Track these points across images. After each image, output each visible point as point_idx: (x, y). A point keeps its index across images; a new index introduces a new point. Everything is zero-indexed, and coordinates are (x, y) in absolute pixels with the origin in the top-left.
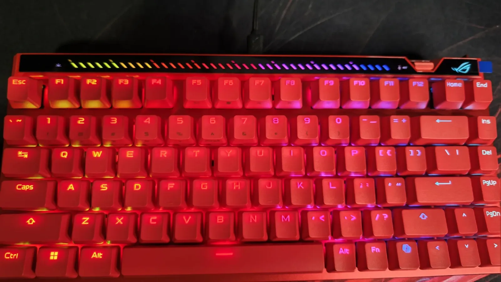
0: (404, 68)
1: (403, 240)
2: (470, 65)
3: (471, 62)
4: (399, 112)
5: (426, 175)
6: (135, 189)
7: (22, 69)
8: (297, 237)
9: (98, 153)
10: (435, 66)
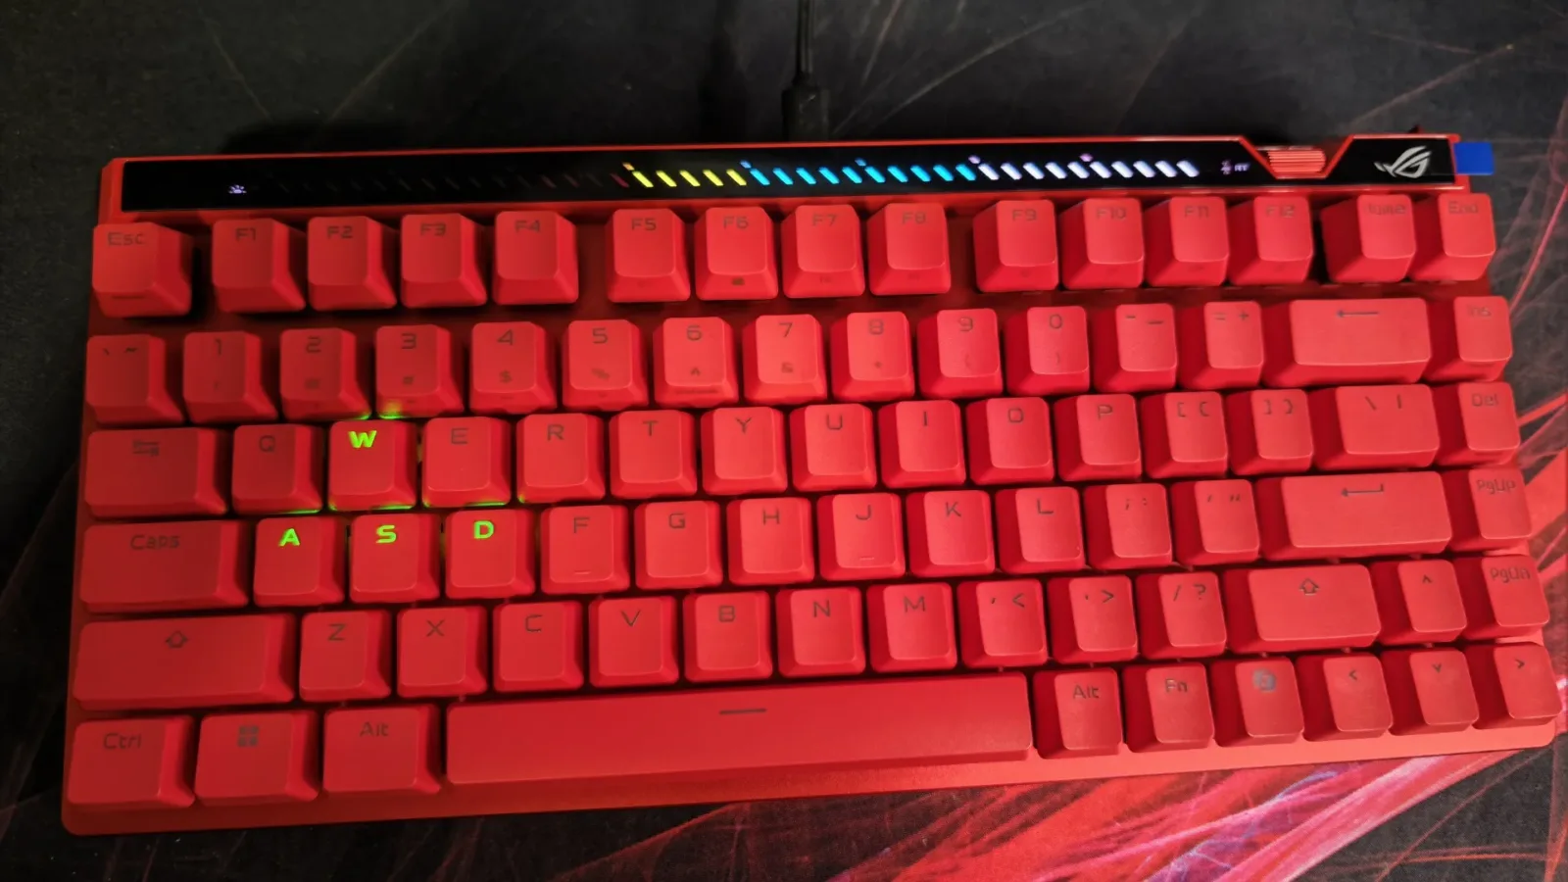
0: (1239, 167)
1: (1255, 657)
2: (1427, 154)
3: (1430, 144)
4: (1228, 291)
5: (1314, 470)
6: (478, 535)
7: (128, 203)
8: (950, 659)
9: (364, 436)
10: (1328, 161)
